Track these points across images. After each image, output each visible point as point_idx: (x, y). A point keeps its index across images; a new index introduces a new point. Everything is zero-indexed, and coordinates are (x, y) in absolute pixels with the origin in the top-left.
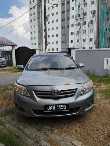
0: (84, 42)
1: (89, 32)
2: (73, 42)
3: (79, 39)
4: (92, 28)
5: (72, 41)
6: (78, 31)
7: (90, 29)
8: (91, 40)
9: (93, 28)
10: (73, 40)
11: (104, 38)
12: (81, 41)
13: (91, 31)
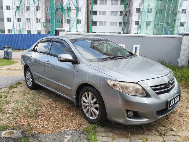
0: (29, 23)
1: (35, 10)
2: (11, 21)
3: (20, 17)
4: (38, 4)
5: (9, 20)
6: (18, 5)
7: (35, 5)
8: (38, 21)
9: (40, 5)
10: (11, 18)
11: (55, 19)
12: (23, 20)
13: (37, 8)
